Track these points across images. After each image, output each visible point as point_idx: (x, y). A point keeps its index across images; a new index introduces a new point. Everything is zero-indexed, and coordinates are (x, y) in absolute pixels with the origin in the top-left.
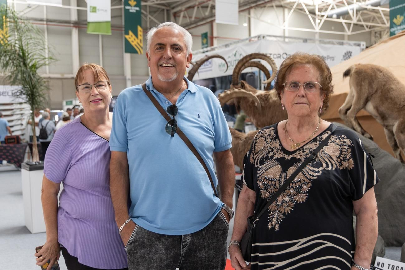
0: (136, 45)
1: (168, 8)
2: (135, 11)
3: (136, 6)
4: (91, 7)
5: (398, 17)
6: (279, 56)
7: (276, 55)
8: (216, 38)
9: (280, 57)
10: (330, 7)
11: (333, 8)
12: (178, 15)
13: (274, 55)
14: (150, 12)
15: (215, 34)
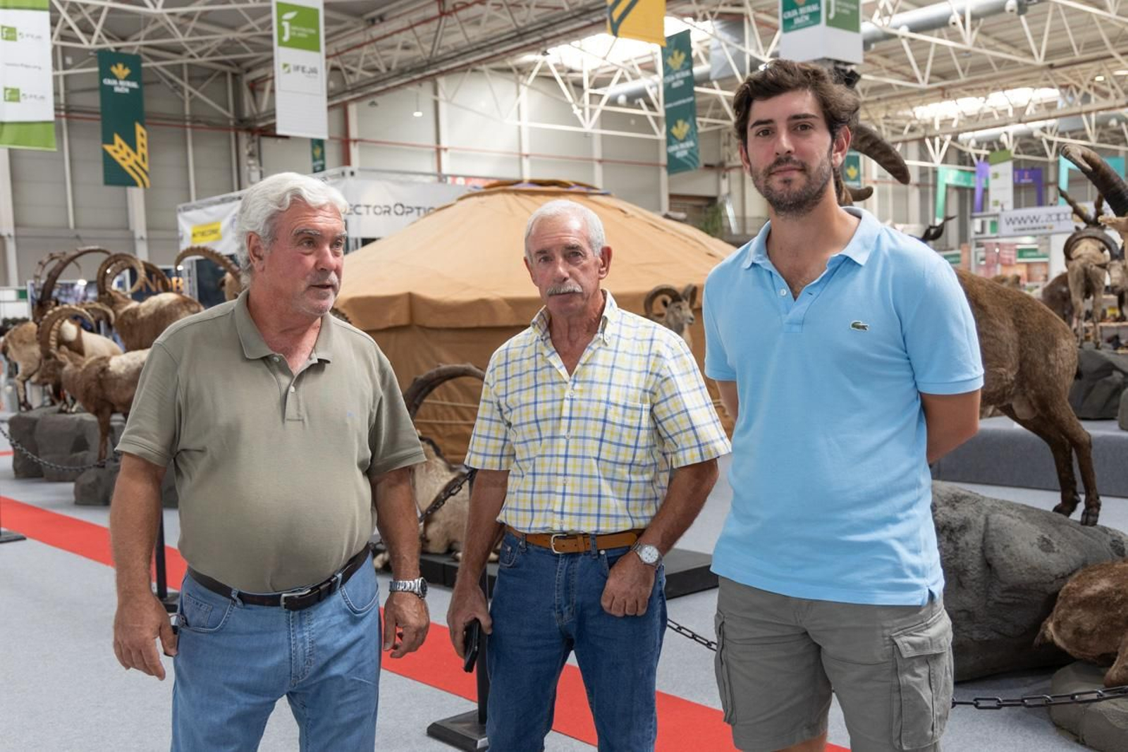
0: (131, 167)
1: (236, 70)
2: (127, 91)
3: (127, 78)
4: (6, 89)
5: (680, 123)
6: (387, 209)
7: (380, 207)
8: (355, 141)
9: (389, 212)
10: (617, 77)
11: (622, 80)
12: (258, 86)
13: (375, 207)
14: (191, 79)
15: (353, 134)
